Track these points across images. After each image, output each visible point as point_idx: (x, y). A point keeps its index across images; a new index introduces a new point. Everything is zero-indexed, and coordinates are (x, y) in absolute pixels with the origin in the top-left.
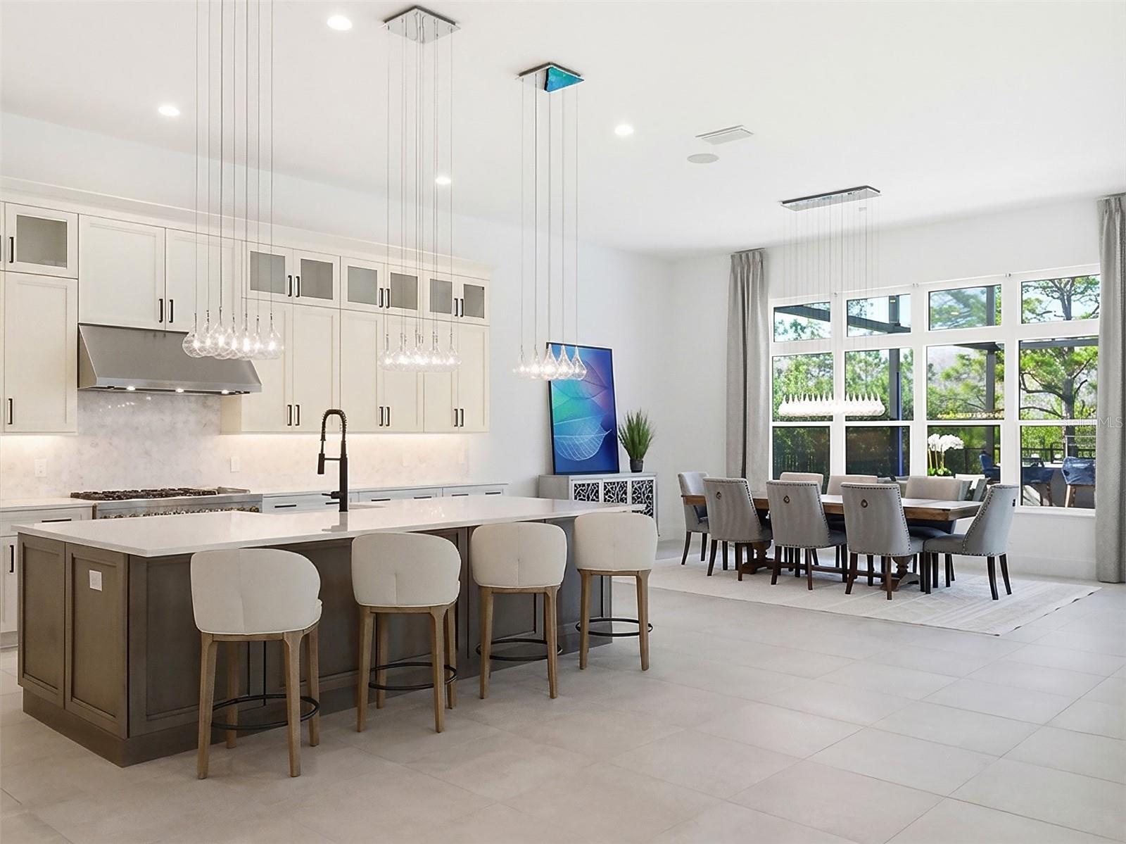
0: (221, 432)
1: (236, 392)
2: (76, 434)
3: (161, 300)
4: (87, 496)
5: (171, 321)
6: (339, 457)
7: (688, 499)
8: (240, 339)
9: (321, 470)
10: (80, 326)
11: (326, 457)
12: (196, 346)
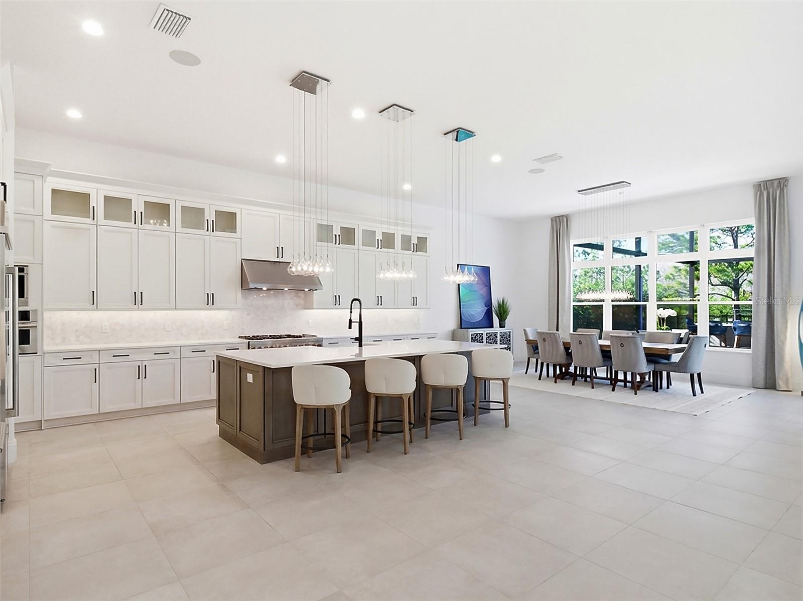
0: (305, 308)
1: (311, 290)
2: (241, 309)
3: (277, 247)
4: (246, 338)
5: (283, 258)
6: (359, 321)
7: (529, 342)
8: (313, 266)
9: (350, 327)
10: (242, 260)
11: (353, 321)
12: (294, 269)
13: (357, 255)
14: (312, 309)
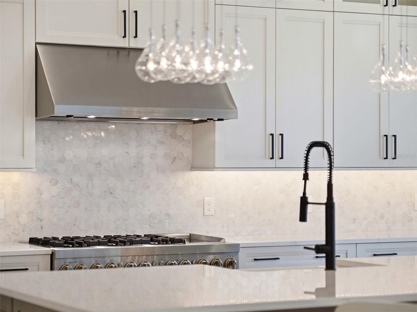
0: (193, 168)
1: (208, 119)
2: (35, 170)
3: (124, 12)
4: (45, 242)
5: (136, 36)
6: (325, 201)
8: (200, 58)
9: (303, 217)
10: (37, 45)
11: (310, 200)
12: (151, 66)
13: (329, 27)
14: (212, 168)
